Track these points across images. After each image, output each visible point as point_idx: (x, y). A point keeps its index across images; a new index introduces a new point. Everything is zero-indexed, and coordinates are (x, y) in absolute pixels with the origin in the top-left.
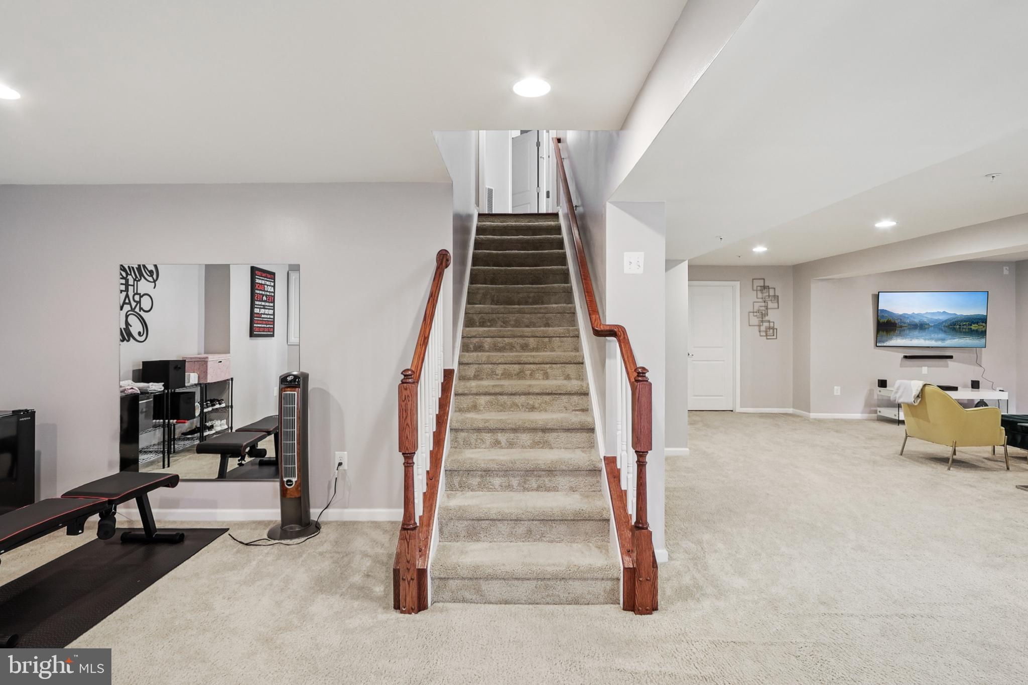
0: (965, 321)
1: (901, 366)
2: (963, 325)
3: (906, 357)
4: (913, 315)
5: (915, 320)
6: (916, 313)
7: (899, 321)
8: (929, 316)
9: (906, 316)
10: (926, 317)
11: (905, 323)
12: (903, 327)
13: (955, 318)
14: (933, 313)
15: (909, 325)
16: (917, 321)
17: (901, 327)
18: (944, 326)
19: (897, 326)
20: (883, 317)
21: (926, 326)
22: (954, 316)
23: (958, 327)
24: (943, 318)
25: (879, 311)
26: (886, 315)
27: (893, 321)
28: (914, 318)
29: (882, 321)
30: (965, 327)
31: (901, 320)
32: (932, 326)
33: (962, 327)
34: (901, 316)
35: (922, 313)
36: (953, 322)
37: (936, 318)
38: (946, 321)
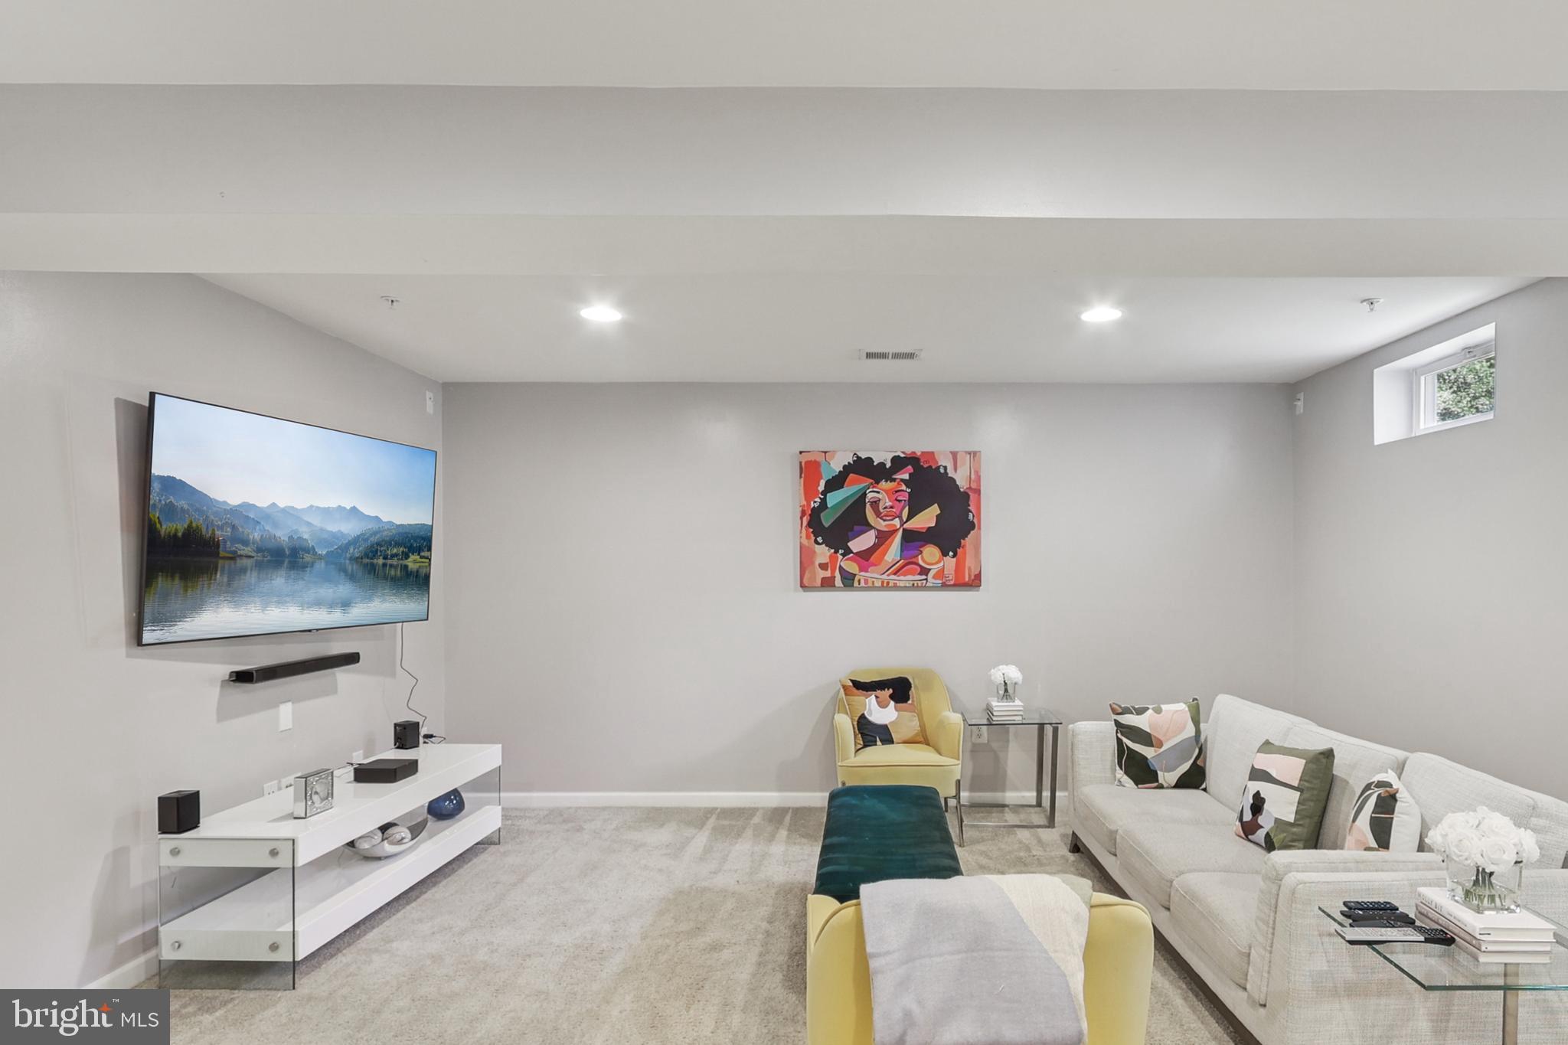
0: (398, 544)
1: (224, 714)
2: (393, 556)
3: (242, 677)
4: (270, 514)
5: (278, 534)
6: (282, 504)
7: (228, 531)
8: (316, 521)
9: (252, 516)
10: (309, 524)
11: (245, 543)
12: (241, 556)
13: (375, 533)
14: (327, 512)
15: (259, 550)
16: (282, 535)
17: (234, 557)
18: (351, 559)
19: (222, 554)
20: (170, 510)
21: (308, 558)
22: (372, 526)
23: (381, 561)
24: (350, 529)
25: (156, 486)
26: (182, 504)
27: (206, 533)
28: (275, 525)
29: (166, 528)
30: (395, 562)
31: (234, 527)
32: (320, 557)
33: (389, 562)
34: (236, 512)
35: (299, 506)
36: (372, 546)
37: (333, 527)
38: (355, 541)
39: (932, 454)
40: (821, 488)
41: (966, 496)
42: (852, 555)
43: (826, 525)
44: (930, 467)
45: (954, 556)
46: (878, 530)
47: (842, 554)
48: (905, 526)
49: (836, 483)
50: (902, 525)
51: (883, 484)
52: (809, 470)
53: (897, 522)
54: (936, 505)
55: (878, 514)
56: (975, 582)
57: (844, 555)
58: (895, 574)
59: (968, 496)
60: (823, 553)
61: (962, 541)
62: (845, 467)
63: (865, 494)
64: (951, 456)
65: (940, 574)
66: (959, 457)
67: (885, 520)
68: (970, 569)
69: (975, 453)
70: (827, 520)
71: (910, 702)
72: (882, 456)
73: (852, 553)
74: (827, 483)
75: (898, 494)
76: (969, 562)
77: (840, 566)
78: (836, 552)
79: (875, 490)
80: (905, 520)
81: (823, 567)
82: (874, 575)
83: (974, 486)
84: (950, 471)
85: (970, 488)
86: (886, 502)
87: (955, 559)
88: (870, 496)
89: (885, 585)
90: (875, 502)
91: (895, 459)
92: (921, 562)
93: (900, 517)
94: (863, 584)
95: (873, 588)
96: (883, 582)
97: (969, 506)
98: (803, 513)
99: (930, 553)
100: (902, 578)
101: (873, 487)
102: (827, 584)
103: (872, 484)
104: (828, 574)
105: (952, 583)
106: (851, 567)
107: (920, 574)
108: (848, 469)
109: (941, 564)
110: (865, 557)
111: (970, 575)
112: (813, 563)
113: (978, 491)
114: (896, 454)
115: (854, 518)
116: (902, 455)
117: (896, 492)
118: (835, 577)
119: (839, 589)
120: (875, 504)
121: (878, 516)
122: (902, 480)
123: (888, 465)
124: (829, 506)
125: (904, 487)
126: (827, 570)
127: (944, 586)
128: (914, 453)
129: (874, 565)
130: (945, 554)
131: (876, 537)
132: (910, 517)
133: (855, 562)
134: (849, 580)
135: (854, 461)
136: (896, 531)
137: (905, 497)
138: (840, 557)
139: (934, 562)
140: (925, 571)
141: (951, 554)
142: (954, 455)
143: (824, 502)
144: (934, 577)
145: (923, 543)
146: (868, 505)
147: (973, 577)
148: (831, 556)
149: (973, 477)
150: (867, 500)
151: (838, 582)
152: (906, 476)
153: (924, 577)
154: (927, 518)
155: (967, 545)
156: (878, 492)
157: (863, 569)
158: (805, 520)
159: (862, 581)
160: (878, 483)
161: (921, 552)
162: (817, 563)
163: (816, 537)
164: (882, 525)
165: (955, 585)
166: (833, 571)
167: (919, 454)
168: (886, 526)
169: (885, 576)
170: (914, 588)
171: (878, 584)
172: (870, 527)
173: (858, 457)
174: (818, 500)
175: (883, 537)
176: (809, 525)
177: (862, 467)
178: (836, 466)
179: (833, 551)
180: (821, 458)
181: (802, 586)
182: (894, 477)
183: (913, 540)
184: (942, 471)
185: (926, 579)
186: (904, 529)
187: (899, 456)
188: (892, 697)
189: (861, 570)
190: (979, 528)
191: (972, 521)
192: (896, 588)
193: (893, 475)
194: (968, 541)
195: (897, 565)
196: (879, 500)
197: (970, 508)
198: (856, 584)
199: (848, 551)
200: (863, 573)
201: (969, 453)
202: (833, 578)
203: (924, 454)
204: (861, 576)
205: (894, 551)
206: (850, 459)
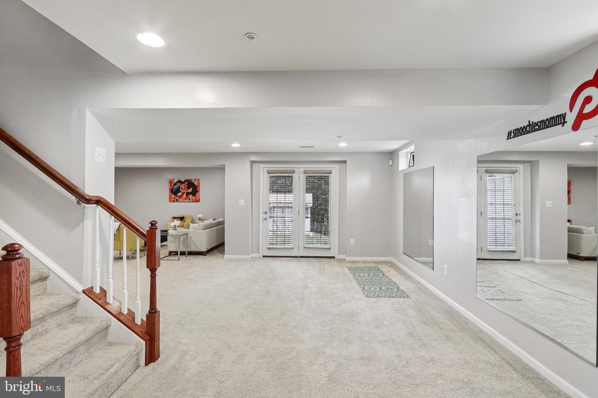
39: (191, 179)
40: (173, 185)
41: (197, 186)
43: (174, 191)
44: (191, 182)
45: (195, 197)
49: (175, 184)
51: (183, 185)
52: (171, 182)
53: (185, 191)
54: (192, 188)
55: (182, 189)
56: (198, 201)
58: (185, 199)
60: (173, 196)
63: (180, 186)
68: (198, 198)
70: (174, 190)
71: (183, 220)
72: (183, 180)
74: (174, 184)
77: (176, 198)
81: (173, 198)
82: (181, 200)
83: (198, 185)
84: (194, 182)
88: (181, 186)
89: (183, 201)
91: (185, 180)
92: (189, 198)
95: (181, 202)
97: (197, 188)
98: (170, 189)
99: (191, 196)
102: (174, 201)
104: (174, 199)
106: (178, 198)
107: (189, 200)
108: (177, 182)
109: (193, 198)
110: (180, 197)
112: (171, 198)
113: (199, 186)
115: (178, 190)
119: (176, 202)
120: (182, 188)
123: (184, 181)
125: (186, 185)
127: (193, 202)
129: (181, 198)
130: (193, 196)
132: (187, 190)
134: (177, 200)
136: (185, 192)
137: (187, 187)
139: (191, 198)
142: (195, 179)
143: (173, 187)
144: (191, 200)
146: (180, 188)
151: (176, 201)
152: (187, 183)
154: (190, 190)
157: (180, 199)
158: (170, 190)
160: (182, 184)
161: (189, 196)
163: (172, 193)
164: (183, 191)
165: (195, 202)
167: (189, 179)
170: (188, 202)
172: (181, 192)
173: (179, 180)
175: (183, 193)
176: (171, 191)
177: (180, 182)
178: (175, 181)
179: (175, 196)
180: (173, 180)
181: (170, 201)
182: (185, 183)
183: (188, 194)
188: (180, 220)
190: (199, 192)
192: (185, 202)
194: (197, 194)
199: (177, 196)
201: (197, 179)
202: (175, 200)
203: (190, 179)
204: (179, 200)
205: (185, 196)
206: (177, 180)
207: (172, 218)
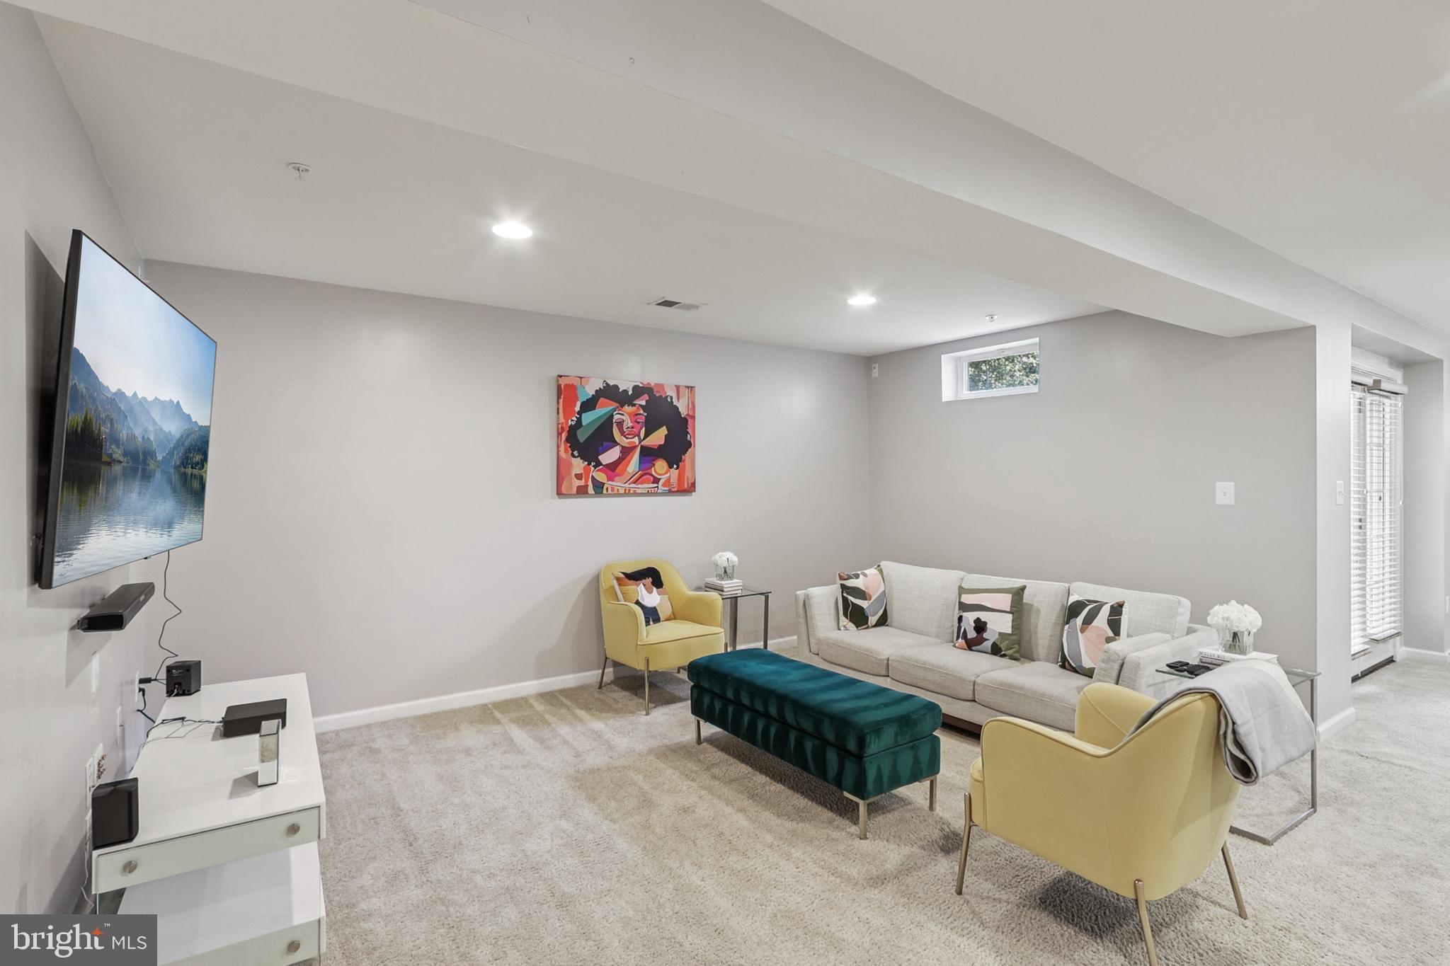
4: (133, 407)
7: (108, 428)
8: (158, 418)
9: (122, 407)
10: (153, 421)
11: (116, 442)
12: (115, 461)
15: (125, 453)
17: (110, 462)
19: (104, 458)
20: (77, 396)
25: (73, 364)
27: (96, 429)
28: (135, 420)
31: (111, 421)
35: (148, 398)
37: (166, 426)
39: (662, 386)
40: (577, 408)
41: (685, 421)
42: (601, 467)
43: (582, 441)
44: (661, 396)
45: (677, 468)
46: (622, 446)
47: (594, 466)
48: (642, 443)
49: (589, 405)
50: (640, 443)
51: (627, 409)
52: (565, 392)
53: (636, 440)
54: (665, 427)
55: (622, 433)
57: (595, 467)
58: (635, 482)
59: (687, 421)
60: (578, 465)
61: (683, 457)
62: (597, 391)
63: (612, 416)
64: (675, 388)
65: (668, 483)
66: (680, 389)
67: (627, 438)
68: (688, 478)
69: (692, 387)
70: (582, 436)
71: (663, 587)
72: (626, 385)
73: (602, 465)
74: (582, 404)
75: (638, 416)
76: (688, 473)
77: (592, 476)
78: (589, 464)
79: (620, 412)
80: (642, 438)
81: (579, 477)
82: (618, 484)
84: (675, 400)
85: (688, 415)
86: (628, 423)
87: (677, 471)
88: (616, 417)
89: (627, 492)
90: (620, 422)
91: (635, 388)
92: (654, 473)
93: (639, 435)
94: (610, 491)
95: (619, 495)
96: (625, 490)
97: (688, 428)
98: (561, 430)
99: (660, 466)
100: (640, 486)
101: (620, 410)
102: (582, 491)
103: (618, 407)
104: (582, 483)
105: (675, 489)
106: (601, 477)
107: (653, 483)
108: (599, 394)
109: (669, 474)
110: (612, 469)
111: (688, 484)
112: (570, 474)
114: (637, 384)
115: (603, 436)
116: (641, 385)
117: (636, 415)
118: (588, 485)
119: (592, 496)
120: (620, 424)
121: (622, 435)
122: (640, 405)
123: (630, 393)
124: (584, 424)
125: (642, 412)
126: (581, 479)
127: (671, 492)
128: (649, 384)
129: (619, 475)
130: (671, 467)
131: (621, 452)
132: (646, 436)
133: (604, 473)
134: (599, 487)
135: (604, 387)
136: (637, 446)
137: (642, 419)
138: (593, 469)
139: (664, 472)
140: (656, 481)
141: (675, 466)
142: (678, 387)
143: (579, 420)
144: (664, 485)
145: (654, 458)
146: (615, 425)
147: (690, 485)
148: (584, 468)
149: (690, 406)
150: (614, 421)
151: (591, 490)
152: (643, 403)
153: (656, 485)
154: (658, 438)
155: (686, 460)
156: (623, 415)
157: (610, 479)
158: (564, 436)
159: (610, 489)
160: (622, 406)
161: (654, 465)
162: (573, 474)
163: (573, 451)
164: (625, 442)
165: (676, 492)
166: (587, 481)
167: (653, 385)
168: (628, 443)
169: (627, 485)
170: (648, 494)
171: (622, 491)
172: (616, 444)
173: (607, 384)
174: (575, 419)
175: (626, 452)
176: (567, 440)
177: (609, 392)
178: (590, 390)
179: (586, 463)
180: (577, 382)
181: (560, 493)
182: (634, 402)
183: (649, 455)
184: (669, 400)
185: (658, 487)
186: (641, 446)
187: (638, 386)
188: (653, 584)
189: (608, 480)
190: (694, 447)
191: (690, 441)
192: (636, 494)
193: (633, 401)
194: (687, 457)
195: (634, 477)
196: (623, 421)
197: (688, 430)
198: (605, 491)
199: (598, 463)
200: (610, 482)
201: (688, 387)
202: (586, 486)
203: (656, 385)
204: (608, 484)
205: (633, 464)
206: (601, 385)
207: (618, 579)
